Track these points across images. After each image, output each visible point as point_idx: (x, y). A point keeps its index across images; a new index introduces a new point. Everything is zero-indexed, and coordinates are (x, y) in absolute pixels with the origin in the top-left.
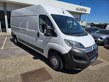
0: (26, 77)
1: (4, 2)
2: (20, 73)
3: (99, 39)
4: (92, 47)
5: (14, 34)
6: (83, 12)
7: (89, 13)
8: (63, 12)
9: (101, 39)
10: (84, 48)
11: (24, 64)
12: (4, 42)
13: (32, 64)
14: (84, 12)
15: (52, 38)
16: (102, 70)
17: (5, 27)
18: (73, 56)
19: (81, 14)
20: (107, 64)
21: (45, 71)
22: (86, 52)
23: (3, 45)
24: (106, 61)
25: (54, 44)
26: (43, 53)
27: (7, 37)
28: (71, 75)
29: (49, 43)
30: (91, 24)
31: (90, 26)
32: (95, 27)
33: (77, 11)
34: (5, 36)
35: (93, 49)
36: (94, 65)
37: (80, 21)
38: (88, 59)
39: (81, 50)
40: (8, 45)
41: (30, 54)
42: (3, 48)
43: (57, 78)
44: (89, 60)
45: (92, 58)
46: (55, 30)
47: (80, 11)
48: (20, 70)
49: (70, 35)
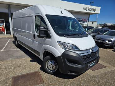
0: (17, 80)
1: (8, 4)
2: (12, 75)
3: (107, 42)
4: (90, 50)
5: (15, 36)
6: (91, 12)
7: (99, 13)
8: (61, 12)
9: (110, 41)
10: (79, 50)
11: (19, 66)
12: (6, 44)
13: (27, 67)
14: (93, 12)
15: (47, 39)
16: (103, 76)
17: (9, 30)
18: (66, 60)
19: (89, 14)
20: (110, 70)
21: (38, 75)
22: (81, 55)
23: (4, 47)
24: (111, 66)
25: (48, 46)
26: (39, 56)
27: (10, 39)
28: (66, 80)
29: (44, 45)
30: (103, 25)
31: (101, 27)
32: (107, 28)
33: (85, 11)
34: (9, 38)
35: (91, 52)
36: (94, 70)
37: (88, 22)
38: (84, 63)
39: (76, 53)
40: (9, 47)
41: (28, 57)
42: (3, 50)
43: (48, 83)
44: (86, 64)
45: (90, 62)
46: (48, 32)
47: (88, 11)
48: (14, 73)
49: (65, 37)
